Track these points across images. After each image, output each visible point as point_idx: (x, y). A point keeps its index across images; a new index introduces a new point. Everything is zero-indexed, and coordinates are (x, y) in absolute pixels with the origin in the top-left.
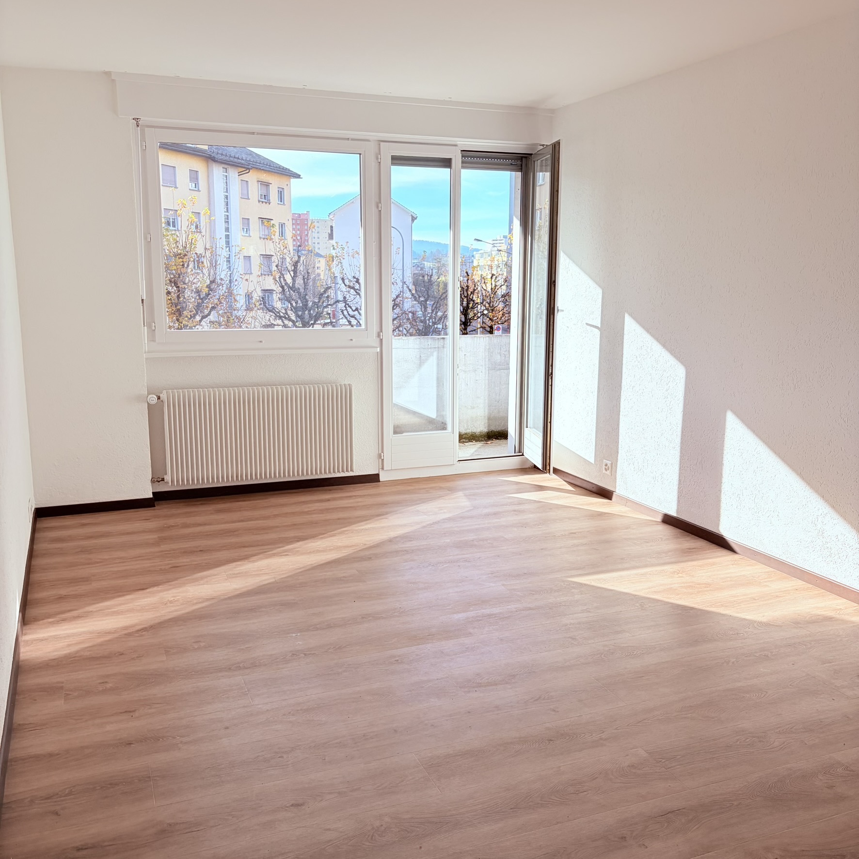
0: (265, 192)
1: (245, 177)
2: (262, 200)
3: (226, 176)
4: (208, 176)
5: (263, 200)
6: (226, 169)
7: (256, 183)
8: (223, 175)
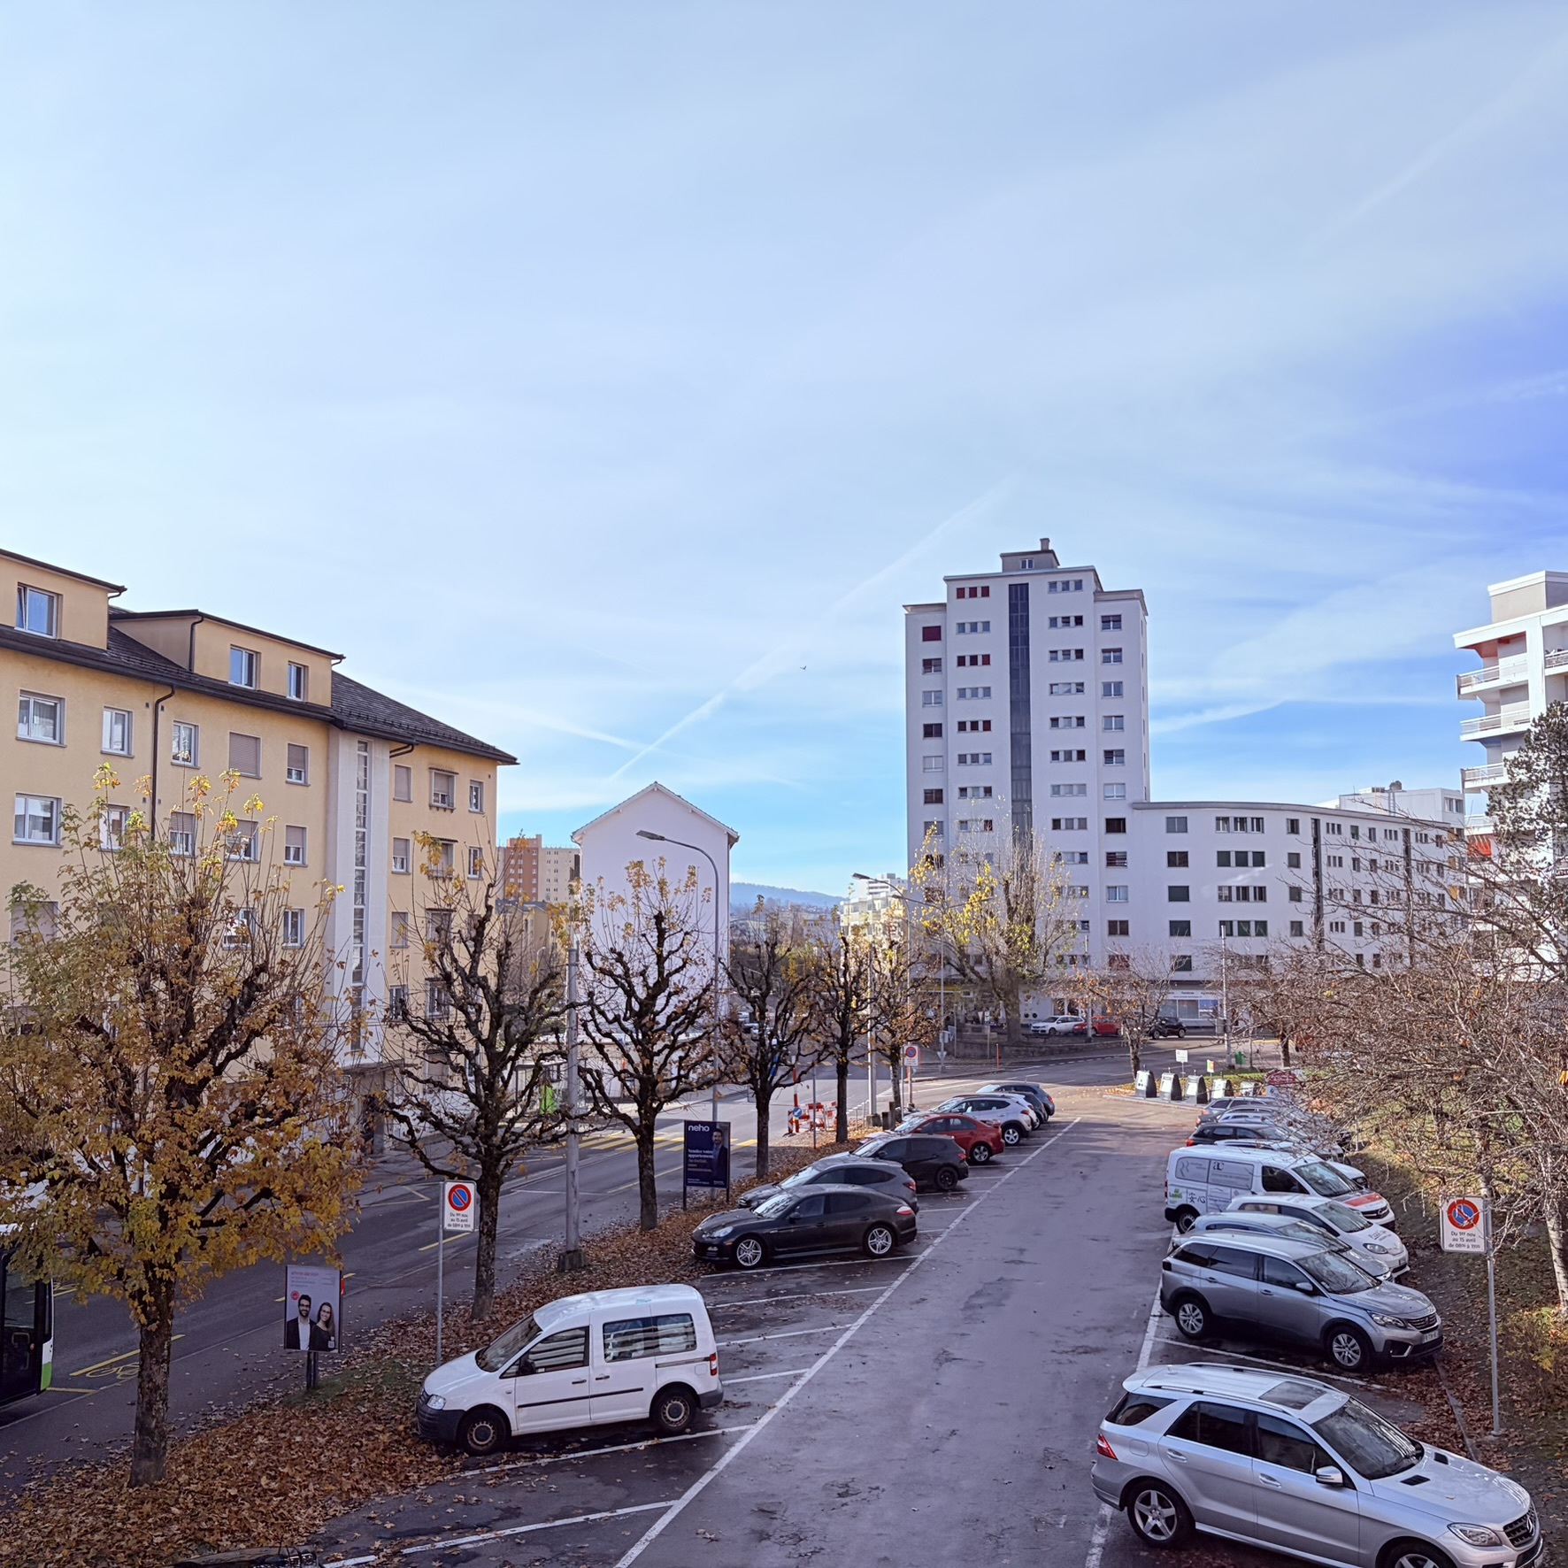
0: (445, 789)
1: (405, 760)
2: (436, 804)
3: (366, 757)
4: (328, 758)
5: (440, 804)
6: (366, 743)
7: (426, 773)
8: (359, 755)
